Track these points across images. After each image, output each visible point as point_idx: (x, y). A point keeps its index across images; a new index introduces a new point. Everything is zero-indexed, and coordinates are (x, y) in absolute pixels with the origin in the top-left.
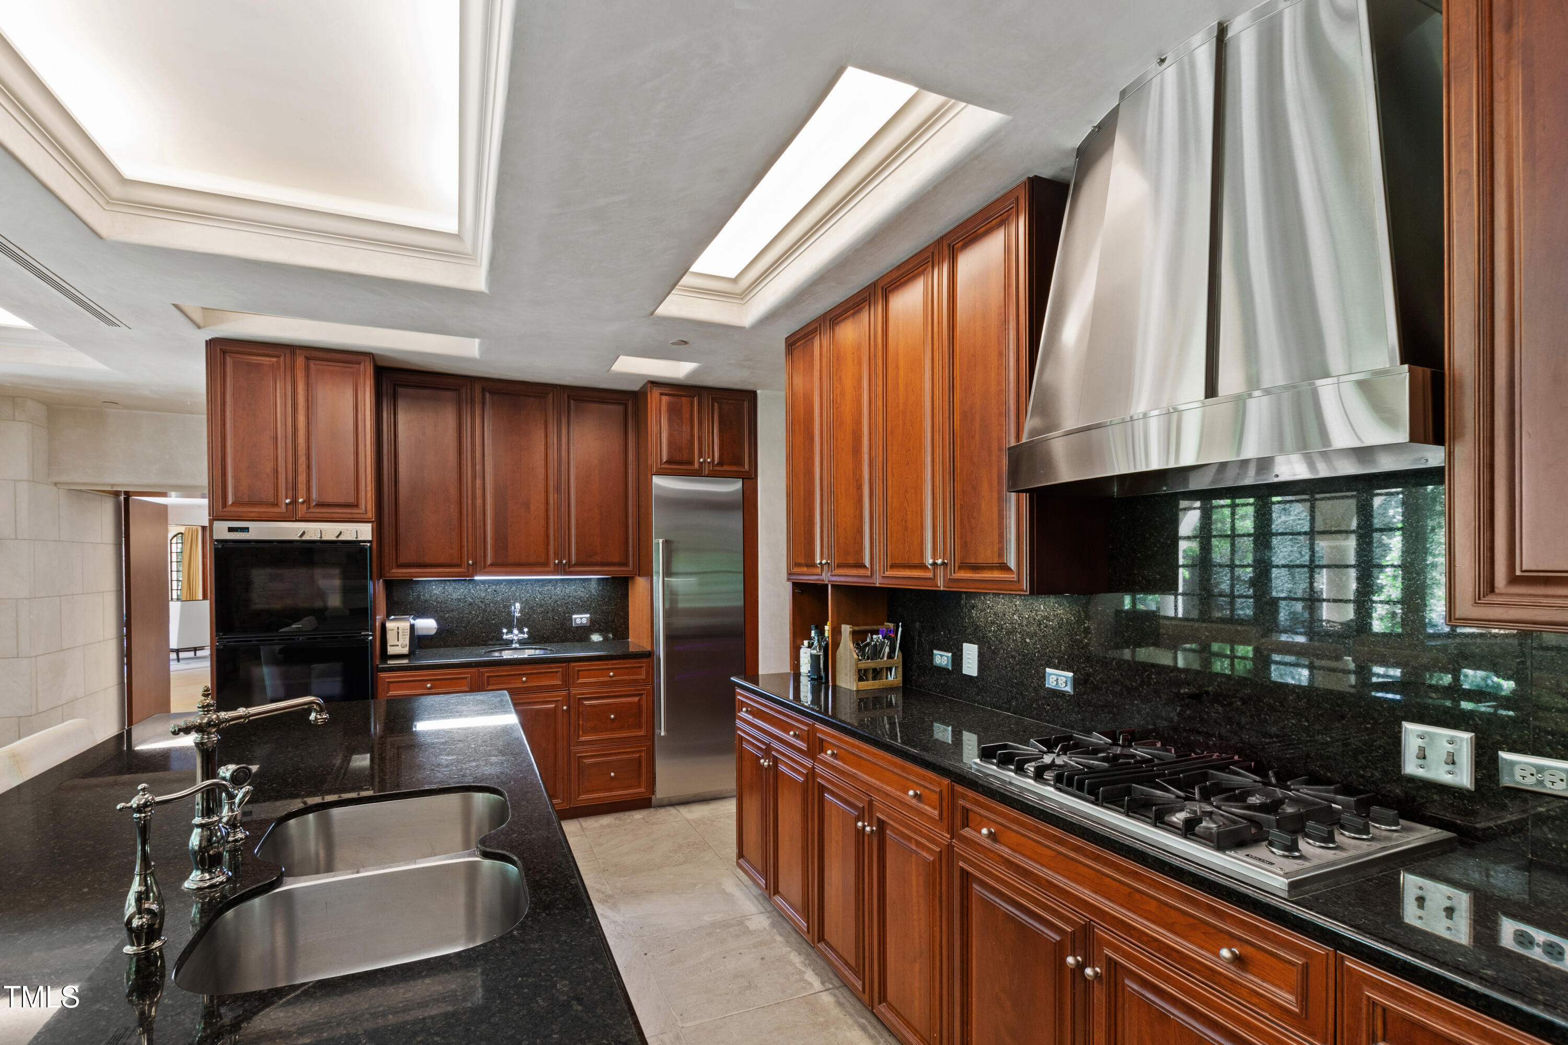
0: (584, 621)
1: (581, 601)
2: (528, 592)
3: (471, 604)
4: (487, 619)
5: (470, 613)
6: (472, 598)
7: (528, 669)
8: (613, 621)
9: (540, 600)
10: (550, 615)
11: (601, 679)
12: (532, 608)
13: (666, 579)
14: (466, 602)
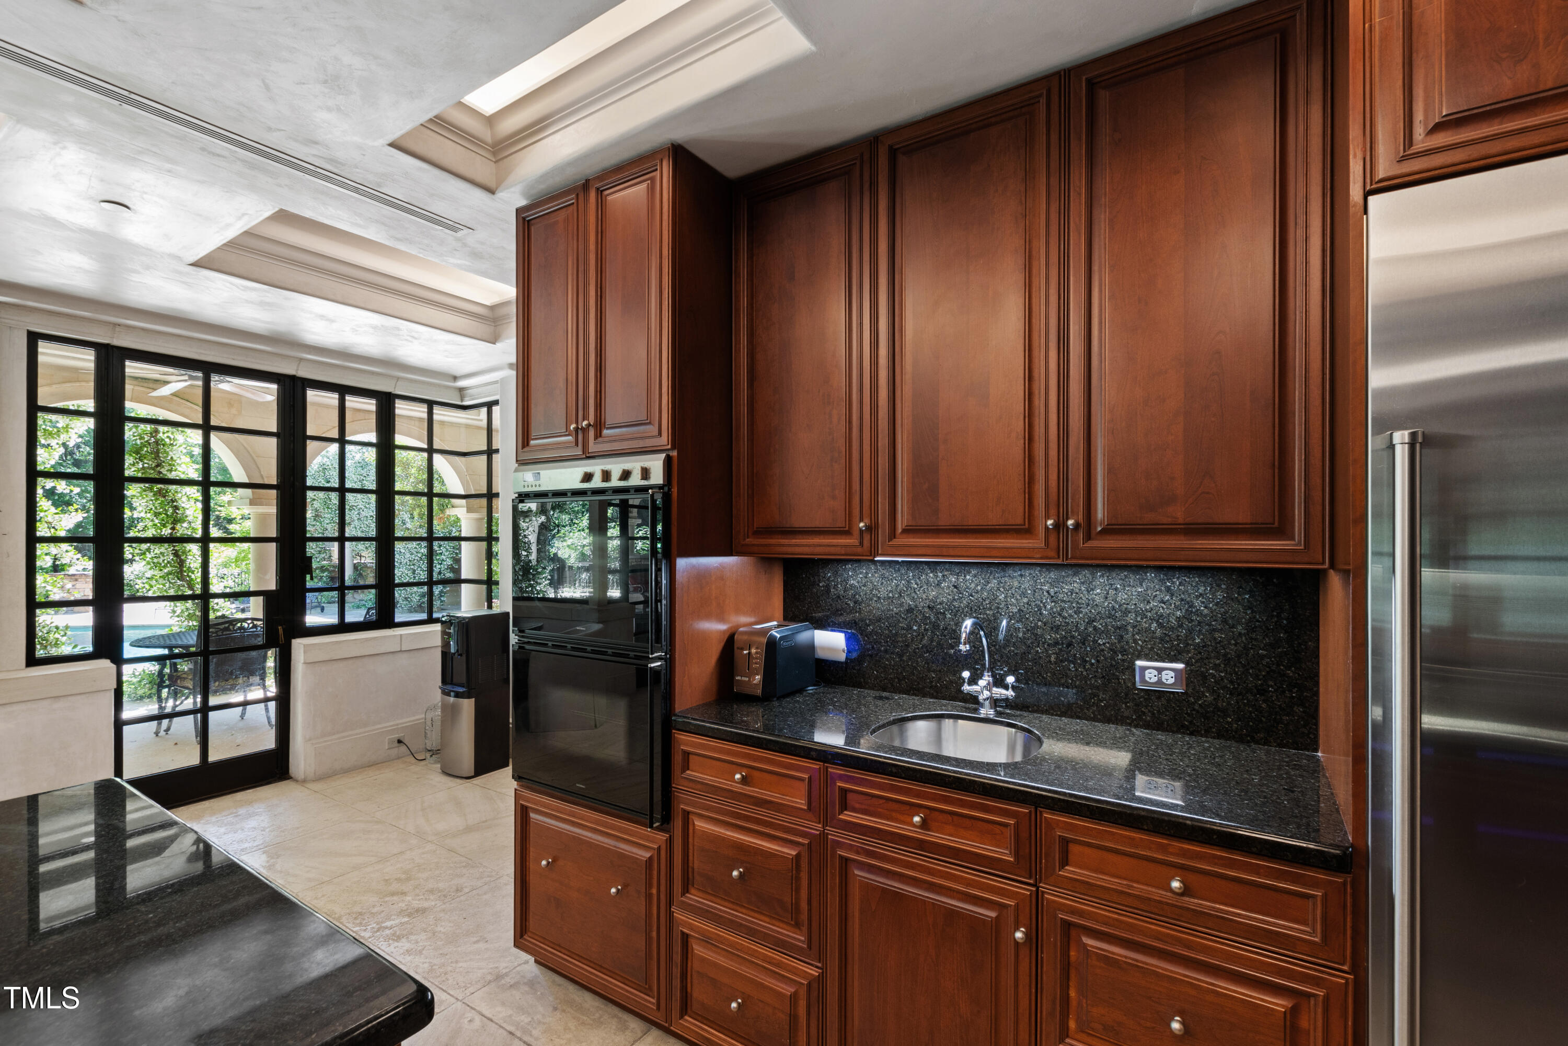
0: (1169, 678)
1: (1160, 625)
2: (1024, 594)
3: (910, 610)
4: (939, 644)
5: (909, 628)
6: (913, 599)
7: (930, 794)
8: (1262, 691)
9: (1051, 613)
10: (1076, 651)
11: (1140, 889)
12: (1032, 630)
13: (1428, 574)
14: (901, 605)
